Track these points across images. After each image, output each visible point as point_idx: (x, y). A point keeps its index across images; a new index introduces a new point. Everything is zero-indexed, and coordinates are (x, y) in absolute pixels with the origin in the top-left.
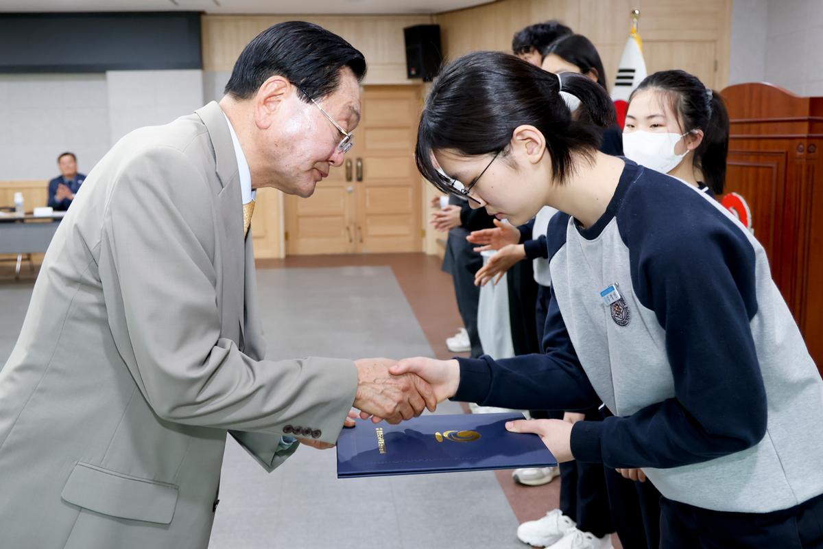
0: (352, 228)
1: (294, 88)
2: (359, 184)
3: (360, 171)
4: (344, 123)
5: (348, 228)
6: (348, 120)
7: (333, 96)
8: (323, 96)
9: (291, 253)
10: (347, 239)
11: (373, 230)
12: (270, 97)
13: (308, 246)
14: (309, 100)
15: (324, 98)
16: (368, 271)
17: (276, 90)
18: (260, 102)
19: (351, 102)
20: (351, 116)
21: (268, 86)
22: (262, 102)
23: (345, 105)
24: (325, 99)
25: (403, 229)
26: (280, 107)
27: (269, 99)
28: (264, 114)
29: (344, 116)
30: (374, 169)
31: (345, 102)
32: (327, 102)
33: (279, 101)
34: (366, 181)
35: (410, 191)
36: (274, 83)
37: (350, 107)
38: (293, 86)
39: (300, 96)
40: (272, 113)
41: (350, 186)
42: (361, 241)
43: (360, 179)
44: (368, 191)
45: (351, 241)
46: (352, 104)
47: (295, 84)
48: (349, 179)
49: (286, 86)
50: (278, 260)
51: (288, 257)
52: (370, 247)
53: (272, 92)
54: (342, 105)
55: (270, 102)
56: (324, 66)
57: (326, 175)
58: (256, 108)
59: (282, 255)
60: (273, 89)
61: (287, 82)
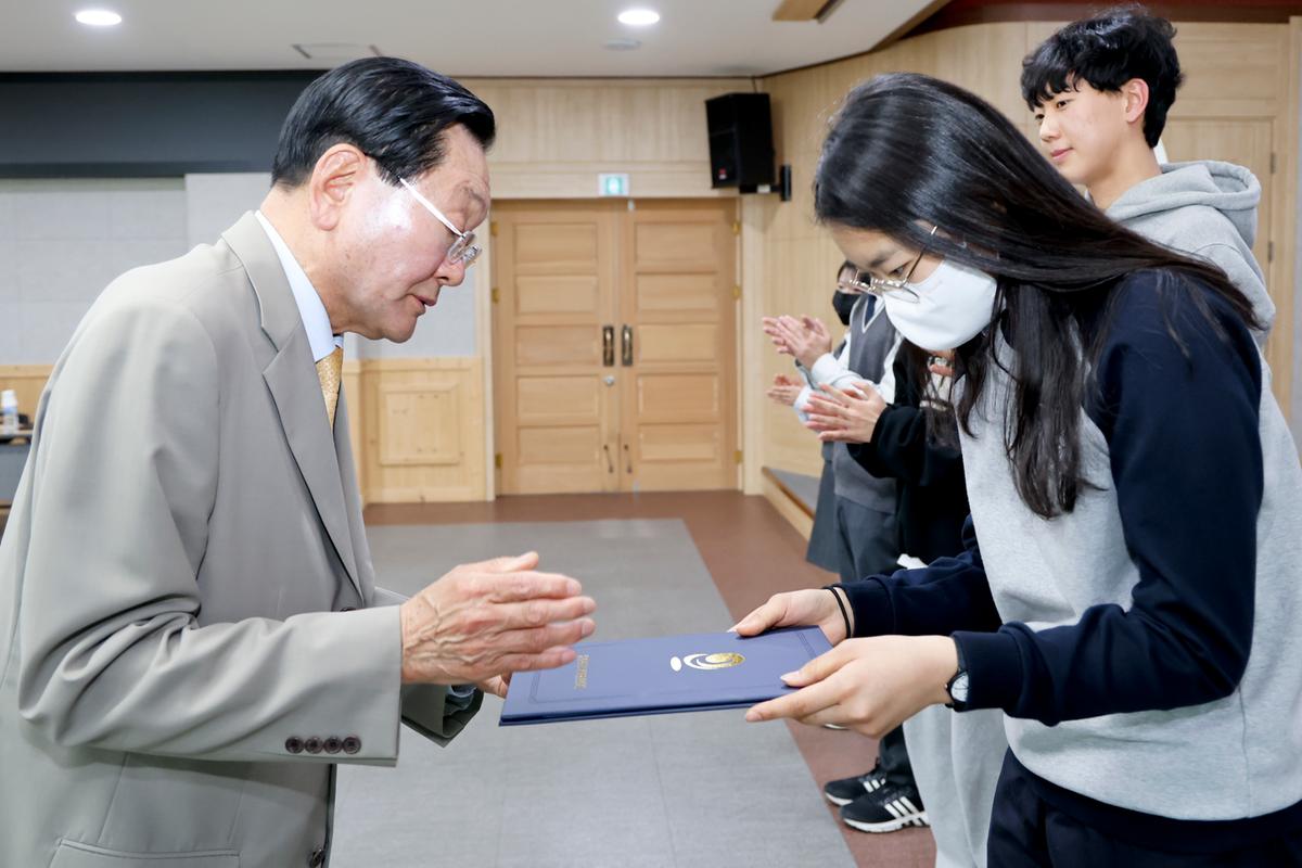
0: (613, 447)
1: (372, 163)
2: (626, 370)
3: (628, 348)
4: (458, 216)
5: (606, 448)
6: (465, 212)
7: (436, 173)
8: (419, 172)
9: (506, 491)
10: (606, 466)
11: (650, 451)
12: (334, 178)
13: (535, 479)
14: (396, 182)
15: (421, 176)
16: (643, 528)
17: (342, 168)
18: (316, 188)
19: (467, 182)
20: (469, 203)
21: (328, 163)
22: (321, 187)
23: (458, 186)
24: (424, 178)
25: (703, 450)
26: (350, 196)
27: (332, 182)
28: (324, 207)
29: (457, 205)
30: (652, 345)
31: (456, 182)
32: (426, 182)
33: (350, 184)
34: (638, 365)
35: (715, 383)
36: (338, 155)
37: (466, 189)
38: (369, 159)
39: (381, 174)
40: (339, 204)
41: (610, 375)
42: (630, 470)
43: (628, 362)
44: (641, 382)
45: (611, 470)
46: (471, 184)
47: (373, 156)
48: (609, 361)
49: (358, 160)
50: (484, 504)
51: (499, 497)
52: (645, 481)
53: (336, 171)
54: (452, 186)
55: (335, 186)
56: (418, 126)
57: (432, 303)
58: (312, 198)
59: (491, 497)
60: (336, 167)
61: (360, 154)
